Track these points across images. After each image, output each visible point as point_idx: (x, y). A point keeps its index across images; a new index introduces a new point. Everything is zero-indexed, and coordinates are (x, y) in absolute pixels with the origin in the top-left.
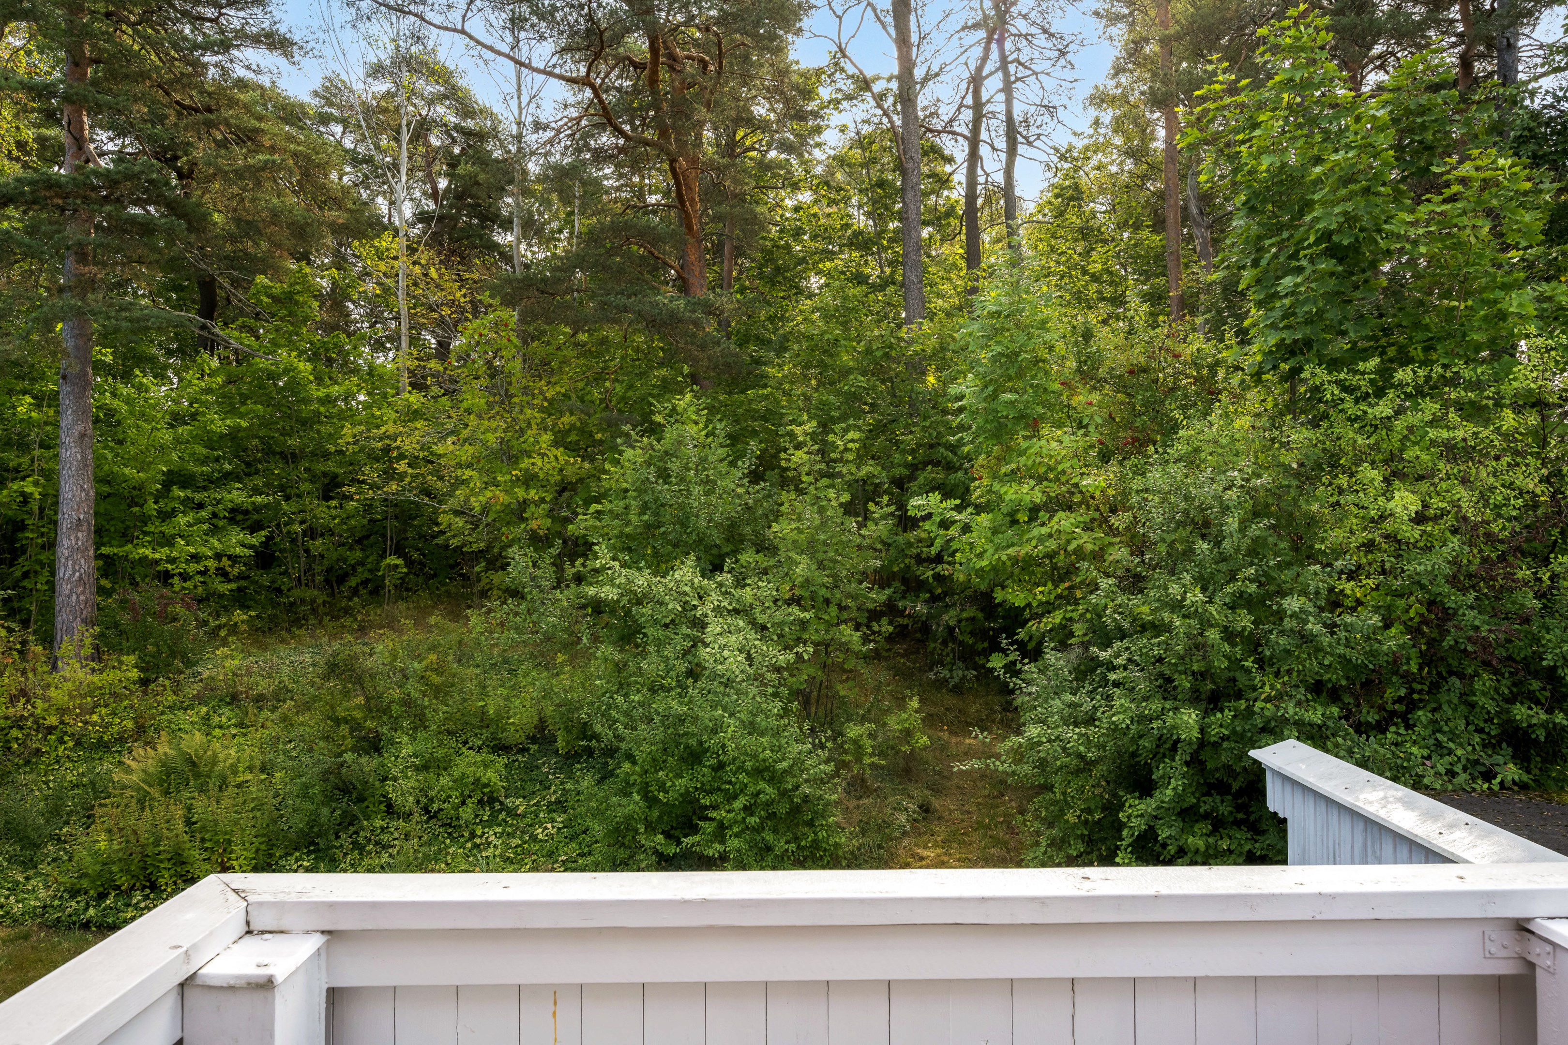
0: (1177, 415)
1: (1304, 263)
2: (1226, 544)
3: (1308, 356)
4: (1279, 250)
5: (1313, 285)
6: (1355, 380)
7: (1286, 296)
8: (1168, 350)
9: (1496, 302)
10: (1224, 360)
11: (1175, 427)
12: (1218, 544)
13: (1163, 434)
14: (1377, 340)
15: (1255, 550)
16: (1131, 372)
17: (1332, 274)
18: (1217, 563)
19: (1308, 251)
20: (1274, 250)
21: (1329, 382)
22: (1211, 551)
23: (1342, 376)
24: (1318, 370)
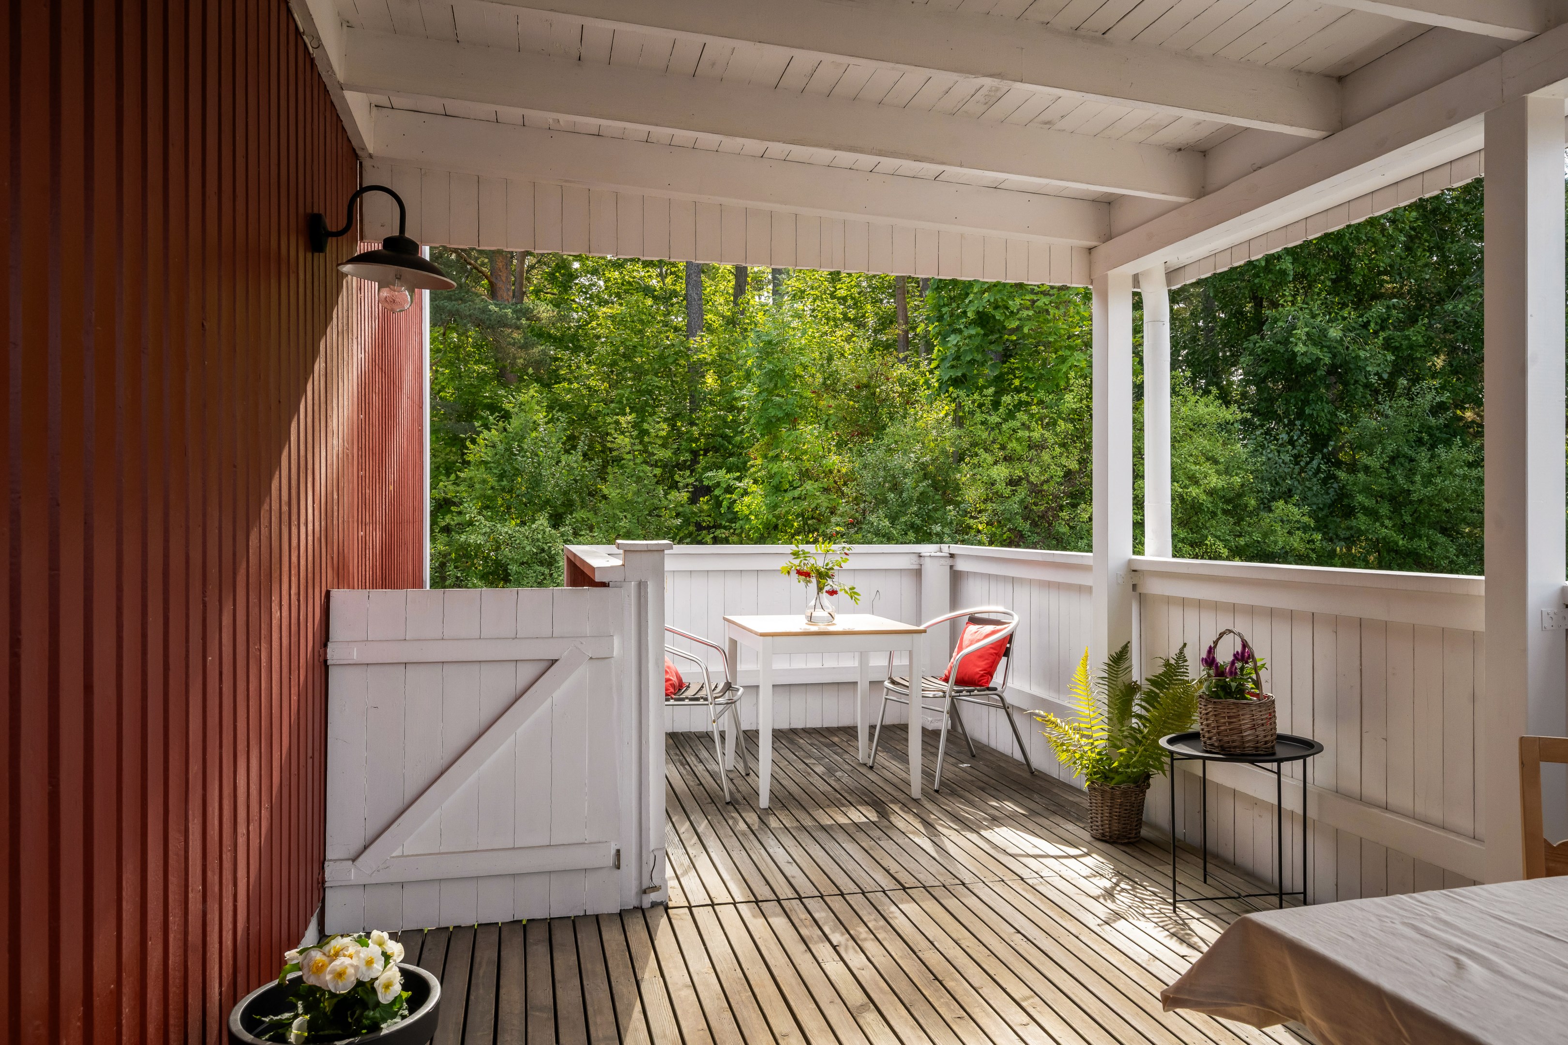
0: (887, 418)
1: (963, 327)
5: (967, 342)
6: (982, 400)
7: (953, 346)
8: (882, 374)
11: (885, 426)
12: (901, 495)
13: (877, 430)
15: (922, 499)
16: (858, 387)
17: (977, 335)
18: (898, 505)
19: (963, 320)
21: (967, 401)
22: (897, 500)
23: (975, 397)
24: (961, 393)
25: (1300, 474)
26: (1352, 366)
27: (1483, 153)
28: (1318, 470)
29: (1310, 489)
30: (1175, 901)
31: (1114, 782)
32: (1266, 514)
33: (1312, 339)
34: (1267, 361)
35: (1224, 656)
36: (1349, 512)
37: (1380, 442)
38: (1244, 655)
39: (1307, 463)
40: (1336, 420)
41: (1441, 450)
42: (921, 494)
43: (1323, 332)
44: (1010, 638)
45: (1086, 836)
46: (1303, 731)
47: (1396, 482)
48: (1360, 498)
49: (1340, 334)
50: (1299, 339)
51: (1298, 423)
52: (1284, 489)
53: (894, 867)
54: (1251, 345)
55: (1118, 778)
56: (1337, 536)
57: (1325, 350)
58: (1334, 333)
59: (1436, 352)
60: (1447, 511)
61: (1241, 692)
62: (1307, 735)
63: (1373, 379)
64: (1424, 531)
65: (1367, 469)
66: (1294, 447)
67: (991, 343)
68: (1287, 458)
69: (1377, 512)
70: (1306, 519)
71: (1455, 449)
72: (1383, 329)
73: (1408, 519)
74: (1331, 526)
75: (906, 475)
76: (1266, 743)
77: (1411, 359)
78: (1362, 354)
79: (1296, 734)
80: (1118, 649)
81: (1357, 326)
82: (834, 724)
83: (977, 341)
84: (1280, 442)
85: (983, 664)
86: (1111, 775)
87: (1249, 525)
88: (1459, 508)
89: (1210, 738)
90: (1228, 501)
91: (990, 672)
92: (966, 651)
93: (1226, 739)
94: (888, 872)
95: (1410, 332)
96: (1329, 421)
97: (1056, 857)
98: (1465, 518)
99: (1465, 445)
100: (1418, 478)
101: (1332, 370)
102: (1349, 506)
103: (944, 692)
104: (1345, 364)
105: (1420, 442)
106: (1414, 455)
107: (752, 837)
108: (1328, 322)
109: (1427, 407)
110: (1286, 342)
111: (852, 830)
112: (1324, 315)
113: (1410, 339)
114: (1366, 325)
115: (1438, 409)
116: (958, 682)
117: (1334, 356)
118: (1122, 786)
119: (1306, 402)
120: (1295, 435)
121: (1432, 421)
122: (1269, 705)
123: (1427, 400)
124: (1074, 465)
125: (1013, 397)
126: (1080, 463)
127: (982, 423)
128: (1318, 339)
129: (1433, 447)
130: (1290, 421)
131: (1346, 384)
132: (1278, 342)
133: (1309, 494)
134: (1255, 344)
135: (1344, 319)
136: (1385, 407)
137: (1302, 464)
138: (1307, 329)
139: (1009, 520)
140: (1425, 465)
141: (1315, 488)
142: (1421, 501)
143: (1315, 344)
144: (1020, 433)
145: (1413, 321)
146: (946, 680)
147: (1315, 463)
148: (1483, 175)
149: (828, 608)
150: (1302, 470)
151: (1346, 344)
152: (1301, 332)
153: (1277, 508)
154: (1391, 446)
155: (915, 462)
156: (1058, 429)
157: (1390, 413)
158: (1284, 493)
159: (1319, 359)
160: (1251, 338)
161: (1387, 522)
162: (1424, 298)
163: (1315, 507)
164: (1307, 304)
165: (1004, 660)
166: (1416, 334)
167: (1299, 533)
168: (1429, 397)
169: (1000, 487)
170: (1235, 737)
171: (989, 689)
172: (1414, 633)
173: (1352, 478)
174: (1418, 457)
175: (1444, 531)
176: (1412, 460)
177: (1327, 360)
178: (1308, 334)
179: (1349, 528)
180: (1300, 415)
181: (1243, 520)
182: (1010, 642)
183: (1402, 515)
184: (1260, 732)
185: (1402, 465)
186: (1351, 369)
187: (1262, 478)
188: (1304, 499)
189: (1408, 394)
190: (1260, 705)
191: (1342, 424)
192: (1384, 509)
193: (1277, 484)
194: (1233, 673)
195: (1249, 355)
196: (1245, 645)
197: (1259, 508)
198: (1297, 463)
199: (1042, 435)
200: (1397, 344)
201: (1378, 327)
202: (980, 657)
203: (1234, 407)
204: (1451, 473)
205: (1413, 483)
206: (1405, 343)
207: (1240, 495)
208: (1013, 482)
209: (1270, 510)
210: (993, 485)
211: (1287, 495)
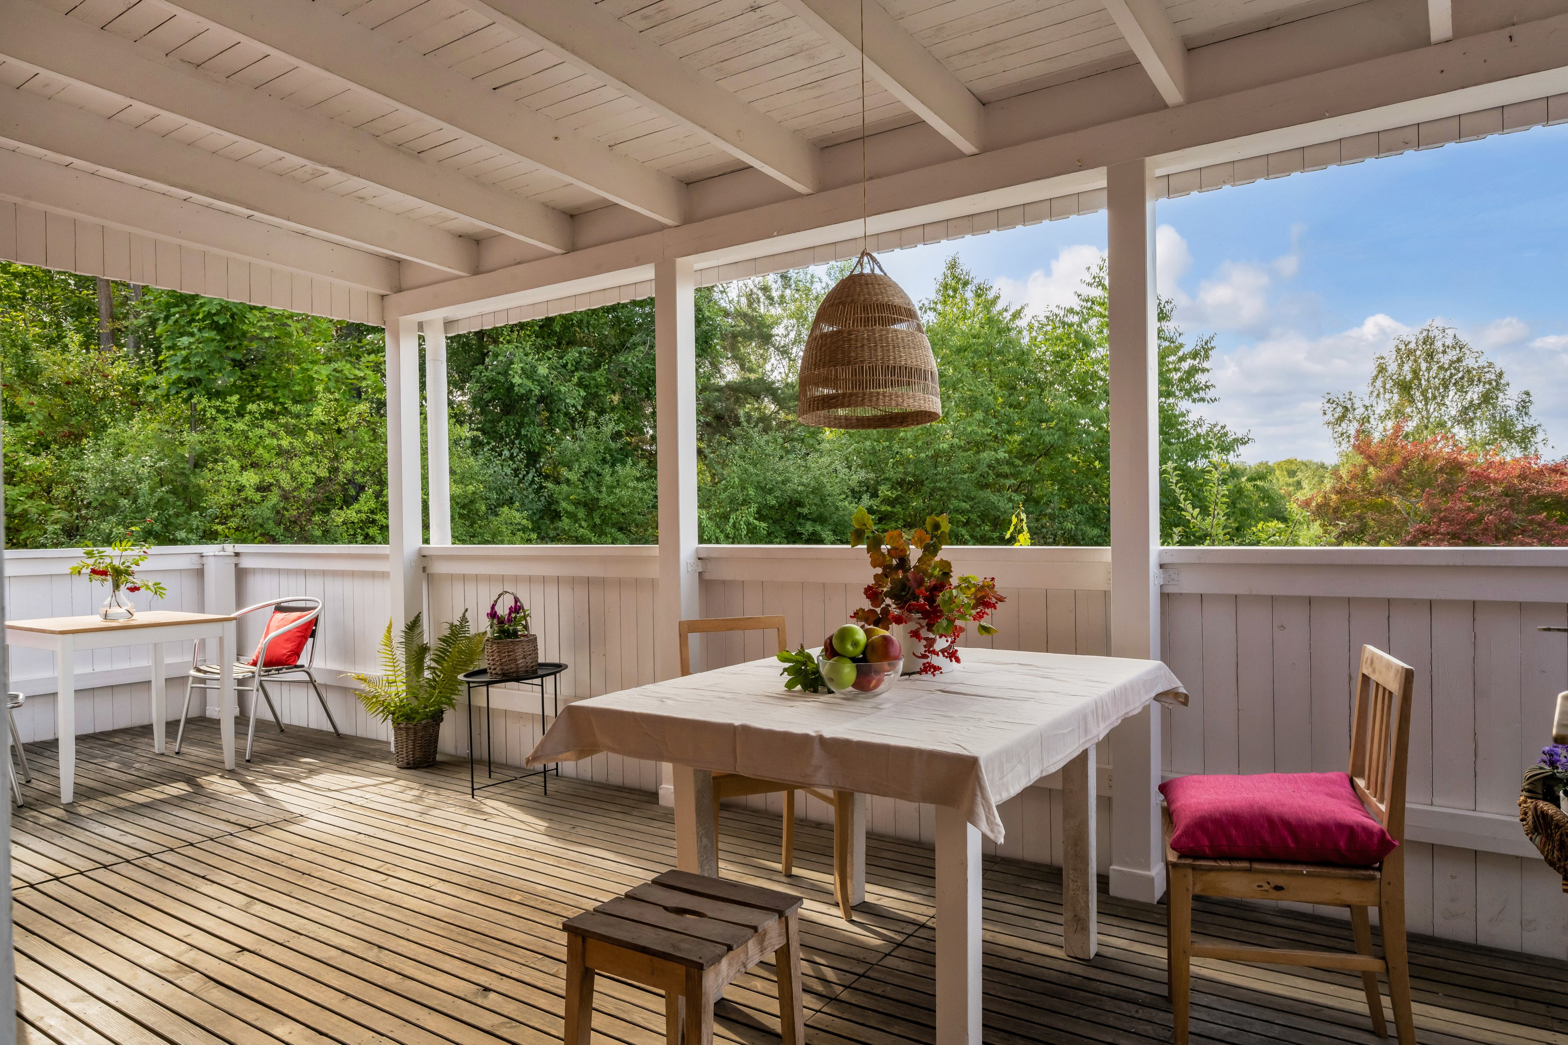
0: (107, 418)
1: (195, 330)
2: (140, 501)
3: (199, 389)
4: (181, 317)
5: (200, 345)
6: (225, 407)
7: (184, 348)
8: (98, 371)
9: (307, 370)
10: (143, 382)
11: (105, 426)
12: (135, 501)
13: (94, 431)
14: (249, 382)
15: (161, 504)
16: (68, 383)
17: (213, 340)
18: (134, 513)
19: (197, 324)
20: (177, 316)
21: (210, 407)
22: (131, 506)
23: (218, 404)
24: (202, 399)
25: (518, 484)
26: (556, 398)
27: (653, 283)
28: (533, 482)
29: (527, 497)
30: (473, 790)
31: (416, 720)
32: (494, 518)
33: (525, 374)
34: (491, 388)
35: (503, 610)
36: (556, 516)
37: (577, 460)
38: (517, 608)
39: (524, 476)
40: (544, 441)
41: (618, 467)
42: (159, 500)
43: (534, 369)
44: (315, 621)
45: (394, 768)
46: (553, 659)
47: (589, 492)
48: (564, 504)
49: (547, 371)
50: (516, 373)
51: (517, 442)
52: (507, 497)
53: (233, 818)
54: (478, 374)
55: (418, 717)
56: (548, 535)
57: (536, 383)
58: (543, 370)
59: (614, 392)
60: (623, 514)
61: (515, 634)
62: (556, 661)
63: (572, 411)
64: (608, 530)
65: (568, 481)
66: (514, 463)
67: (228, 348)
68: (509, 471)
69: (576, 516)
70: (525, 522)
71: (628, 467)
72: (577, 370)
73: (598, 521)
74: (543, 527)
75: (140, 480)
76: (532, 667)
77: (596, 395)
78: (563, 389)
79: (548, 661)
80: (412, 619)
81: (558, 366)
82: (109, 728)
83: (212, 347)
84: (503, 457)
85: (290, 646)
86: (414, 715)
87: (480, 527)
88: (631, 512)
89: (495, 669)
90: (463, 507)
91: (296, 653)
92: (273, 634)
93: (506, 668)
94: (228, 822)
95: (596, 374)
96: (539, 441)
97: (374, 786)
98: (635, 520)
99: (634, 464)
100: (604, 489)
101: (542, 399)
102: (555, 510)
103: (253, 673)
104: (551, 395)
105: (604, 460)
106: (600, 471)
107: (68, 826)
108: (537, 360)
109: (609, 434)
110: (505, 373)
111: (176, 801)
112: (534, 354)
113: (596, 380)
114: (565, 366)
115: (616, 436)
116: (266, 664)
117: (542, 388)
118: (423, 722)
119: (521, 425)
120: (515, 451)
121: (613, 445)
122: (533, 640)
123: (608, 429)
124: (323, 473)
125: (259, 405)
126: (330, 472)
127: (227, 430)
128: (530, 373)
129: (613, 465)
130: (510, 440)
131: (551, 412)
132: (499, 373)
133: (526, 501)
134: (481, 373)
135: (549, 359)
136: (580, 433)
137: (521, 476)
138: (522, 365)
139: (261, 526)
140: (608, 479)
141: (530, 497)
142: (606, 507)
143: (527, 378)
144: (268, 441)
145: (598, 366)
146: (255, 664)
147: (530, 476)
148: (654, 296)
149: (126, 605)
150: (520, 482)
151: (551, 380)
152: (517, 367)
153: (503, 513)
154: (585, 465)
155: (151, 466)
156: (307, 439)
157: (583, 437)
158: (507, 500)
159: (531, 391)
160: (478, 367)
161: (583, 524)
162: (604, 348)
163: (530, 512)
164: (521, 343)
165: (310, 640)
166: (600, 375)
167: (520, 533)
168: (610, 426)
169: (250, 493)
170: (512, 666)
171: (296, 667)
172: (620, 583)
173: (557, 488)
174: (604, 473)
175: (621, 529)
176: (599, 475)
177: (537, 392)
178: (522, 368)
179: (555, 529)
180: (518, 435)
181: (475, 523)
182: (316, 625)
183: (593, 518)
184: (529, 660)
185: (592, 478)
186: (554, 401)
187: (489, 487)
188: (522, 505)
189: (595, 424)
190: (528, 641)
191: (548, 444)
192: (581, 513)
193: (502, 493)
194: (510, 620)
195: (477, 382)
196: (516, 600)
197: (487, 513)
198: (517, 476)
199: (290, 443)
200: (587, 383)
201: (573, 368)
202: (287, 640)
203: (466, 426)
204: (625, 485)
205: (600, 492)
206: (593, 382)
207: (472, 502)
208: (262, 488)
209: (497, 515)
210: (239, 491)
211: (510, 502)
